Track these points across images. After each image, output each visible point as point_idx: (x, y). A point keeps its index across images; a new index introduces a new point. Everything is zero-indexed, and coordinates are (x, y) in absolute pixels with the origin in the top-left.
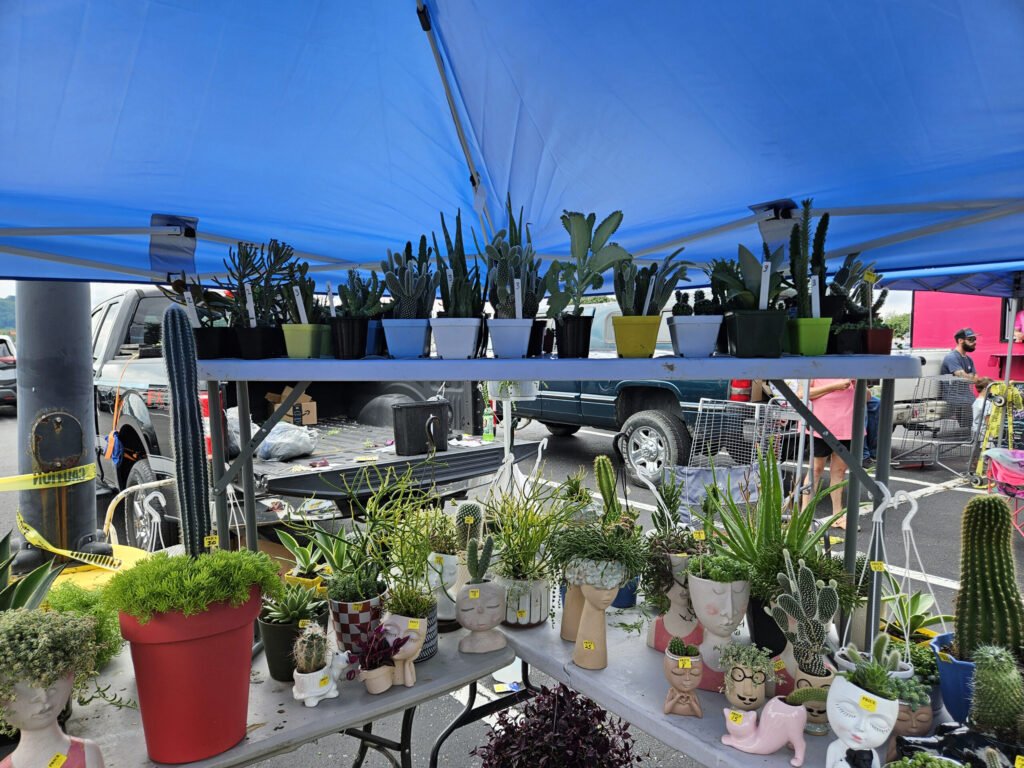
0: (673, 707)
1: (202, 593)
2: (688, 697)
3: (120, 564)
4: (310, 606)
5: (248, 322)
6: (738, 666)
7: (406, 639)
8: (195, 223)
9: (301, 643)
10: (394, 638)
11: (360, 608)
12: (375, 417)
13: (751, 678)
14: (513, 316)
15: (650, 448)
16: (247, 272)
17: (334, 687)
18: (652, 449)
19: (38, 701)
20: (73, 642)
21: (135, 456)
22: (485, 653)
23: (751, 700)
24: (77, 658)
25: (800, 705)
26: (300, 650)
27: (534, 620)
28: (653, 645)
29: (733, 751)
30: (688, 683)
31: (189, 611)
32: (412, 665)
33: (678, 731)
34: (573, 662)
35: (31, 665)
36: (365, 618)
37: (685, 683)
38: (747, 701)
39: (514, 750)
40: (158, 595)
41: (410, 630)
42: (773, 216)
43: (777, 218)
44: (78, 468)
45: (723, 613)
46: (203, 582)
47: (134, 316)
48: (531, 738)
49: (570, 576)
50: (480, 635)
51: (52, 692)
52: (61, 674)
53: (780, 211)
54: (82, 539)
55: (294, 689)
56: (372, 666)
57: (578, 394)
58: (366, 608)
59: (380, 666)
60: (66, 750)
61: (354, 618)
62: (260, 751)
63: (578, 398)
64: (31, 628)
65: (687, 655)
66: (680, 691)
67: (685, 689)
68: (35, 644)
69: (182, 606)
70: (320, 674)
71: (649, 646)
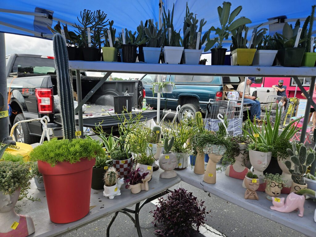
0: (248, 197)
1: (78, 154)
2: (254, 193)
3: (19, 148)
4: (107, 161)
5: (88, 45)
6: (273, 182)
7: (147, 173)
8: (53, 13)
9: (107, 175)
10: (143, 173)
11: (124, 162)
12: (102, 102)
13: (278, 186)
14: (195, 48)
15: (189, 116)
16: (87, 23)
17: (120, 191)
18: (190, 116)
19: (6, 200)
20: (22, 174)
21: (16, 113)
22: (170, 178)
23: (277, 194)
24: (24, 182)
25: (302, 195)
26: (106, 177)
27: (184, 167)
28: (228, 174)
29: (276, 212)
30: (255, 188)
31: (72, 161)
32: (147, 183)
33: (253, 205)
34: (204, 181)
35: (4, 185)
36: (126, 166)
37: (253, 188)
38: (276, 194)
39: (167, 211)
40: (58, 155)
41: (148, 170)
42: (277, 21)
43: (278, 22)
44: (2, 112)
45: (263, 163)
46: (78, 149)
47: (14, 64)
48: (173, 207)
49: (205, 151)
50: (168, 172)
51: (13, 196)
52: (17, 188)
53: (280, 20)
54: (4, 139)
55: (104, 192)
56: (135, 183)
57: (165, 98)
58: (126, 162)
59: (137, 183)
60: (18, 220)
61: (122, 166)
62: (97, 217)
63: (165, 99)
64: (2, 169)
65: (254, 178)
66: (251, 191)
67: (254, 190)
68: (5, 175)
69: (69, 159)
70: (115, 187)
71: (226, 175)
